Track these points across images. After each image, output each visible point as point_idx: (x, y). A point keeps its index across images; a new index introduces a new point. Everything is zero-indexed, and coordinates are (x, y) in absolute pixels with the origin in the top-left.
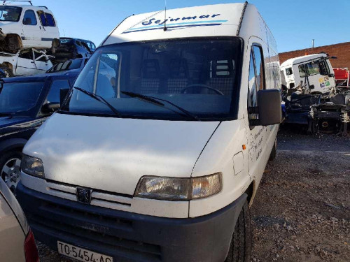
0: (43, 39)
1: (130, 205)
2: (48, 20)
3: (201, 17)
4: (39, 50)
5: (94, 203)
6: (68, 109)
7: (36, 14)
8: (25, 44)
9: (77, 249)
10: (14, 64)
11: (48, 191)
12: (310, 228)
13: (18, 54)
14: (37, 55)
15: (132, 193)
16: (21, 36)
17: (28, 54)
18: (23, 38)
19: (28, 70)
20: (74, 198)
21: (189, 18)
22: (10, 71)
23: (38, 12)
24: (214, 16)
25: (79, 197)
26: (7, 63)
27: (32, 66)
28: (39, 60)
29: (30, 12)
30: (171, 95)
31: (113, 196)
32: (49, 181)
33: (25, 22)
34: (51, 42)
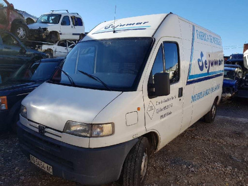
0: (73, 34)
1: (61, 137)
2: (78, 22)
3: (137, 24)
4: (71, 41)
5: (46, 134)
6: (60, 81)
7: (70, 18)
8: (62, 37)
9: (38, 160)
10: (54, 50)
11: (28, 126)
12: (208, 172)
13: (57, 44)
14: (69, 44)
15: (62, 130)
16: (59, 32)
17: (63, 44)
18: (61, 34)
19: (63, 54)
20: (37, 130)
21: (130, 24)
22: (52, 54)
23: (71, 17)
24: (145, 23)
25: (40, 130)
26: (50, 49)
27: (66, 51)
28: (70, 47)
29: (66, 18)
30: (109, 74)
31: (54, 131)
32: (29, 120)
33: (62, 24)
34: (79, 36)
